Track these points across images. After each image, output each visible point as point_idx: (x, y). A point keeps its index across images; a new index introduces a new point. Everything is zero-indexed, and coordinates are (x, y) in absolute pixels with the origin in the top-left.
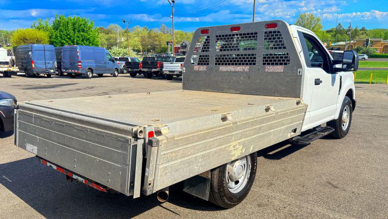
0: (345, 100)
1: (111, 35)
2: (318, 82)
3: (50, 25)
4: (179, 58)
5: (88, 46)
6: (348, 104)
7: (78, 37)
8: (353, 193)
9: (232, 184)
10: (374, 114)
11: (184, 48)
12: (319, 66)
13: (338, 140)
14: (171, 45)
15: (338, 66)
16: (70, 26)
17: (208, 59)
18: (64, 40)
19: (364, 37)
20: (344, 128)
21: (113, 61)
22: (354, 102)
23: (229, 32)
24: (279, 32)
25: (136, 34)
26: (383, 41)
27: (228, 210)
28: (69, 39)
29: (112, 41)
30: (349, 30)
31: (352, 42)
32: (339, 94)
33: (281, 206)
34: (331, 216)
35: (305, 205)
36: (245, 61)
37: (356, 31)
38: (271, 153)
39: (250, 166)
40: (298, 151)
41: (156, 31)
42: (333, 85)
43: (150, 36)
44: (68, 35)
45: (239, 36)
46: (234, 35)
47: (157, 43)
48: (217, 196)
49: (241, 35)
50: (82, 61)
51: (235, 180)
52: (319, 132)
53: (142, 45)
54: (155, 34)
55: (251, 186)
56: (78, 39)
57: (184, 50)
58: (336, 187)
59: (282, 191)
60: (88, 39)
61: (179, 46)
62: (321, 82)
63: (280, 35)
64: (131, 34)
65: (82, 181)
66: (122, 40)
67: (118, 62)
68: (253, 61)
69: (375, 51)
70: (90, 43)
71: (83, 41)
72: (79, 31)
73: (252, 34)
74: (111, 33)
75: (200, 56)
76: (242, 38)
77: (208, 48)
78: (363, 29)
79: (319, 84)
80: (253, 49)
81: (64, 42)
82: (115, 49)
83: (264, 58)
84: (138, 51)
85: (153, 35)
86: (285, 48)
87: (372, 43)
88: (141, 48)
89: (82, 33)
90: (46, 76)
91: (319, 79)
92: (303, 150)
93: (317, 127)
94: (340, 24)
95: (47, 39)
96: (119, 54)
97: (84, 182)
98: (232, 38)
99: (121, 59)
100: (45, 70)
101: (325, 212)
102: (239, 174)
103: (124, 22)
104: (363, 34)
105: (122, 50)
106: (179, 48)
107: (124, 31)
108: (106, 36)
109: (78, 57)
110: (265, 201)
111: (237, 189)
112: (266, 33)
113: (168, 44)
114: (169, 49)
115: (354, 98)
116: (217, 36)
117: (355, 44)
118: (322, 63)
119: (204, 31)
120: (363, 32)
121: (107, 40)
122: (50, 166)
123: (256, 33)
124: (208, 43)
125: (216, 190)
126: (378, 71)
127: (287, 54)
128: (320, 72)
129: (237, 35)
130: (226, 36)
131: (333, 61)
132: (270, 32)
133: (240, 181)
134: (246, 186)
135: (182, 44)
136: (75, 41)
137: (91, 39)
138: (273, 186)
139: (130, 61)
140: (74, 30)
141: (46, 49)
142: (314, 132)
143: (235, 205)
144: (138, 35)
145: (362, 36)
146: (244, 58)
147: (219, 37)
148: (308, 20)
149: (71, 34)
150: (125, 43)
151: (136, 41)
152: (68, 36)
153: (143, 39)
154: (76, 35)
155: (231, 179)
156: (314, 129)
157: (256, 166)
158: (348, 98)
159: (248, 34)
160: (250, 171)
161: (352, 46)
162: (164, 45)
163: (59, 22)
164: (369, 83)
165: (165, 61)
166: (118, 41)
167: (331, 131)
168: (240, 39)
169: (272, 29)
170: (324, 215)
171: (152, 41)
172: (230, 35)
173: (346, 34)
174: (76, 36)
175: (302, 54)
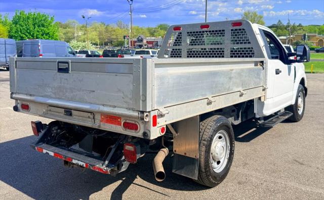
0: (299, 87)
1: (69, 30)
2: (278, 72)
3: (10, 20)
4: (138, 51)
5: (47, 40)
6: (302, 91)
7: (38, 31)
8: (318, 168)
9: (215, 164)
10: (321, 100)
11: (140, 42)
12: (276, 58)
13: (296, 123)
14: (128, 39)
15: (292, 58)
16: (31, 21)
17: (181, 52)
18: (24, 34)
19: (301, 32)
20: (300, 112)
21: (74, 54)
22: (306, 89)
23: (199, 29)
24: (243, 29)
25: (93, 28)
26: (318, 36)
27: (212, 189)
28: (29, 33)
29: (69, 35)
30: (288, 26)
31: (292, 36)
32: (294, 82)
33: (259, 182)
34: (303, 189)
35: (279, 181)
36: (215, 54)
37: (294, 26)
38: (240, 136)
39: (229, 147)
40: (263, 134)
41: (113, 26)
42: (289, 75)
43: (107, 31)
44: (28, 29)
45: (208, 33)
46: (203, 32)
47: (114, 37)
48: (204, 175)
49: (210, 32)
50: (43, 54)
51: (217, 160)
52: (280, 116)
53: (100, 39)
54: (112, 28)
55: (230, 166)
56: (38, 33)
57: (140, 44)
58: (302, 164)
59: (257, 169)
60: (48, 33)
61: (136, 40)
62: (281, 72)
63: (245, 32)
64: (89, 28)
65: (83, 165)
66: (80, 34)
67: (78, 55)
68: (221, 54)
69: (312, 44)
70: (49, 37)
71: (42, 35)
72: (39, 26)
73: (220, 31)
74: (69, 28)
75: (173, 50)
76: (211, 34)
77: (180, 43)
78: (300, 25)
79: (279, 74)
80: (221, 44)
81: (24, 36)
82: (74, 43)
83: (231, 51)
84: (96, 44)
85: (110, 30)
86: (249, 43)
87: (309, 37)
88: (99, 42)
89: (43, 28)
90: (5, 69)
91: (278, 70)
92: (267, 132)
93: (278, 112)
94: (280, 21)
95: (6, 34)
96: (78, 47)
97: (85, 166)
98: (202, 35)
99: (81, 52)
100: (4, 64)
101: (297, 185)
102: (221, 154)
103: (84, 17)
104: (300, 29)
105: (81, 44)
106: (135, 42)
107: (81, 25)
108: (64, 31)
109: (39, 50)
110: (244, 179)
111: (220, 168)
112: (232, 30)
113: (124, 38)
114: (126, 43)
115: (306, 86)
116: (188, 33)
117: (294, 38)
118: (279, 55)
119: (177, 28)
120: (300, 27)
121: (64, 34)
122: (47, 153)
123: (223, 31)
124: (181, 38)
125: (203, 170)
126: (316, 62)
127: (252, 48)
128: (278, 64)
129: (207, 32)
130: (197, 32)
131: (288, 54)
132: (236, 30)
133: (221, 161)
134: (227, 165)
135: (138, 38)
136: (35, 35)
137: (51, 34)
138: (248, 166)
139: (90, 53)
140: (34, 25)
141: (7, 43)
142: (276, 116)
143: (218, 184)
144: (96, 31)
145: (299, 32)
146: (213, 52)
147: (189, 34)
148: (252, 17)
149: (31, 29)
150: (83, 37)
151: (94, 35)
152: (28, 31)
153: (100, 33)
154: (36, 29)
155: (214, 160)
156: (276, 114)
157: (234, 147)
158: (301, 86)
159: (216, 31)
160: (229, 152)
161: (292, 40)
162: (121, 39)
163: (20, 18)
164: (310, 73)
165: (125, 54)
166: (76, 35)
167: (290, 115)
168: (209, 35)
169: (238, 28)
170: (297, 189)
171: (109, 35)
172: (200, 32)
173: (286, 29)
174: (36, 31)
175: (264, 48)
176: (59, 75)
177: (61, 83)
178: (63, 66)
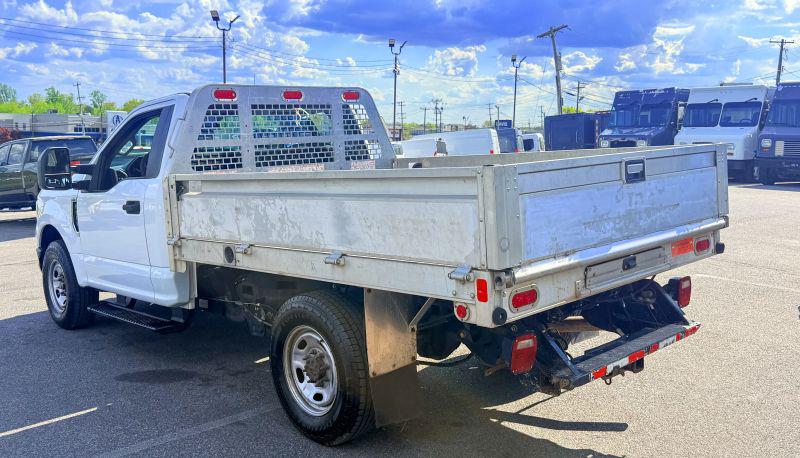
17: (239, 155)
23: (281, 100)
46: (290, 106)
49: (303, 106)
73: (322, 106)
77: (236, 130)
98: (287, 112)
116: (254, 107)
123: (329, 107)
129: (297, 107)
130: (276, 106)
159: (316, 107)
172: (283, 106)
176: (628, 187)
177: (630, 205)
178: (635, 169)
